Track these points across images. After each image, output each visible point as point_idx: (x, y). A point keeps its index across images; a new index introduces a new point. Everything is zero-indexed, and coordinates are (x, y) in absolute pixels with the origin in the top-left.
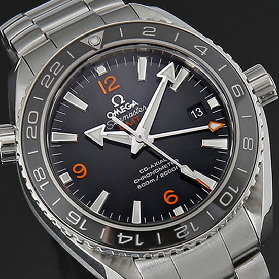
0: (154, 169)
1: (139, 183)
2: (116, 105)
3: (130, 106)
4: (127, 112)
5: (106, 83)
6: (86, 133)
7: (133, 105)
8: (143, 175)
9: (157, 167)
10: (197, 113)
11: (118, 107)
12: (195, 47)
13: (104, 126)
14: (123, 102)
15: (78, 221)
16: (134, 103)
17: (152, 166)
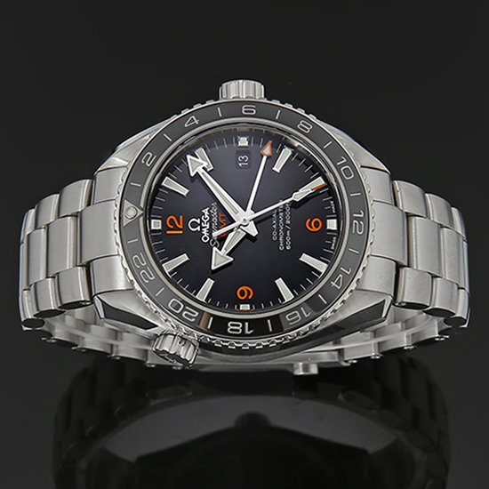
0: (278, 226)
1: (285, 245)
2: (198, 228)
3: (206, 216)
4: (210, 222)
5: (172, 227)
6: (213, 268)
7: (207, 213)
8: (278, 238)
9: (278, 222)
10: (243, 161)
11: (202, 228)
12: (186, 125)
13: (215, 249)
14: (198, 221)
15: (298, 315)
16: (206, 211)
17: (274, 226)
